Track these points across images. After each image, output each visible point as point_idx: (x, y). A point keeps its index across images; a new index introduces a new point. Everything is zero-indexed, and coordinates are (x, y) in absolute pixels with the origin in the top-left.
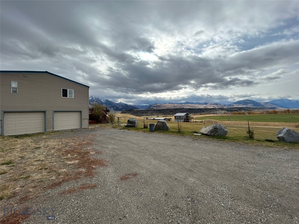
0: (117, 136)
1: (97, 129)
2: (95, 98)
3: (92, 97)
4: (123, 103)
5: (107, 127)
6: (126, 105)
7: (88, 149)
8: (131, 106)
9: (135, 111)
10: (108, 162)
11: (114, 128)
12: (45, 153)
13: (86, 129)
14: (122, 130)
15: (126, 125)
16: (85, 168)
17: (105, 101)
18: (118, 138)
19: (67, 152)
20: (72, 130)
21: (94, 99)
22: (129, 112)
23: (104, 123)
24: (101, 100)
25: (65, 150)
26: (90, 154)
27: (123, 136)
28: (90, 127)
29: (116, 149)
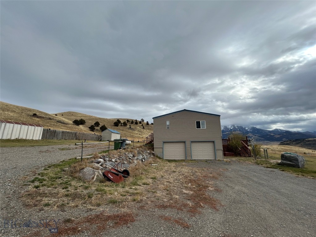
0: (256, 176)
1: (233, 163)
2: (237, 126)
3: (233, 126)
4: (280, 130)
5: (247, 162)
6: (288, 132)
7: (210, 183)
8: (298, 133)
9: (309, 141)
10: (223, 206)
11: (258, 164)
12: (175, 177)
13: (221, 161)
14: (269, 169)
15: (280, 161)
16: (193, 202)
17: (250, 129)
18: (255, 179)
19: (191, 181)
20: (206, 161)
21: (236, 128)
22: (297, 144)
23: (245, 156)
24: (245, 128)
25: (190, 178)
26: (208, 189)
27: (265, 178)
28: (225, 160)
29: (244, 193)
